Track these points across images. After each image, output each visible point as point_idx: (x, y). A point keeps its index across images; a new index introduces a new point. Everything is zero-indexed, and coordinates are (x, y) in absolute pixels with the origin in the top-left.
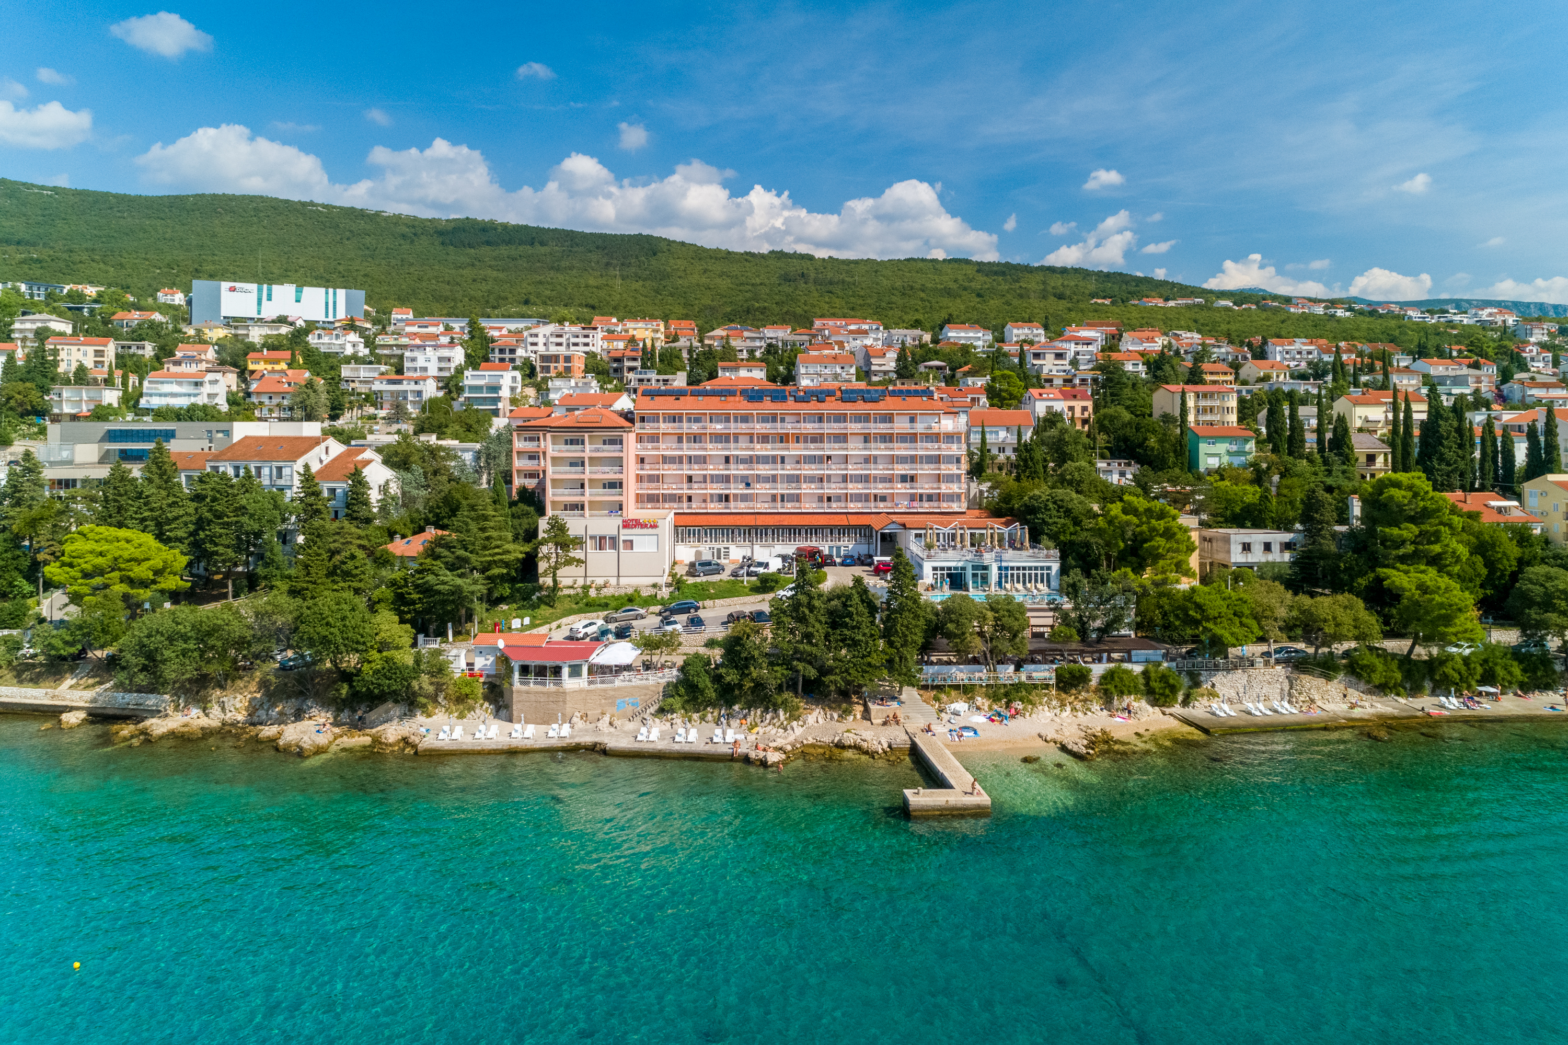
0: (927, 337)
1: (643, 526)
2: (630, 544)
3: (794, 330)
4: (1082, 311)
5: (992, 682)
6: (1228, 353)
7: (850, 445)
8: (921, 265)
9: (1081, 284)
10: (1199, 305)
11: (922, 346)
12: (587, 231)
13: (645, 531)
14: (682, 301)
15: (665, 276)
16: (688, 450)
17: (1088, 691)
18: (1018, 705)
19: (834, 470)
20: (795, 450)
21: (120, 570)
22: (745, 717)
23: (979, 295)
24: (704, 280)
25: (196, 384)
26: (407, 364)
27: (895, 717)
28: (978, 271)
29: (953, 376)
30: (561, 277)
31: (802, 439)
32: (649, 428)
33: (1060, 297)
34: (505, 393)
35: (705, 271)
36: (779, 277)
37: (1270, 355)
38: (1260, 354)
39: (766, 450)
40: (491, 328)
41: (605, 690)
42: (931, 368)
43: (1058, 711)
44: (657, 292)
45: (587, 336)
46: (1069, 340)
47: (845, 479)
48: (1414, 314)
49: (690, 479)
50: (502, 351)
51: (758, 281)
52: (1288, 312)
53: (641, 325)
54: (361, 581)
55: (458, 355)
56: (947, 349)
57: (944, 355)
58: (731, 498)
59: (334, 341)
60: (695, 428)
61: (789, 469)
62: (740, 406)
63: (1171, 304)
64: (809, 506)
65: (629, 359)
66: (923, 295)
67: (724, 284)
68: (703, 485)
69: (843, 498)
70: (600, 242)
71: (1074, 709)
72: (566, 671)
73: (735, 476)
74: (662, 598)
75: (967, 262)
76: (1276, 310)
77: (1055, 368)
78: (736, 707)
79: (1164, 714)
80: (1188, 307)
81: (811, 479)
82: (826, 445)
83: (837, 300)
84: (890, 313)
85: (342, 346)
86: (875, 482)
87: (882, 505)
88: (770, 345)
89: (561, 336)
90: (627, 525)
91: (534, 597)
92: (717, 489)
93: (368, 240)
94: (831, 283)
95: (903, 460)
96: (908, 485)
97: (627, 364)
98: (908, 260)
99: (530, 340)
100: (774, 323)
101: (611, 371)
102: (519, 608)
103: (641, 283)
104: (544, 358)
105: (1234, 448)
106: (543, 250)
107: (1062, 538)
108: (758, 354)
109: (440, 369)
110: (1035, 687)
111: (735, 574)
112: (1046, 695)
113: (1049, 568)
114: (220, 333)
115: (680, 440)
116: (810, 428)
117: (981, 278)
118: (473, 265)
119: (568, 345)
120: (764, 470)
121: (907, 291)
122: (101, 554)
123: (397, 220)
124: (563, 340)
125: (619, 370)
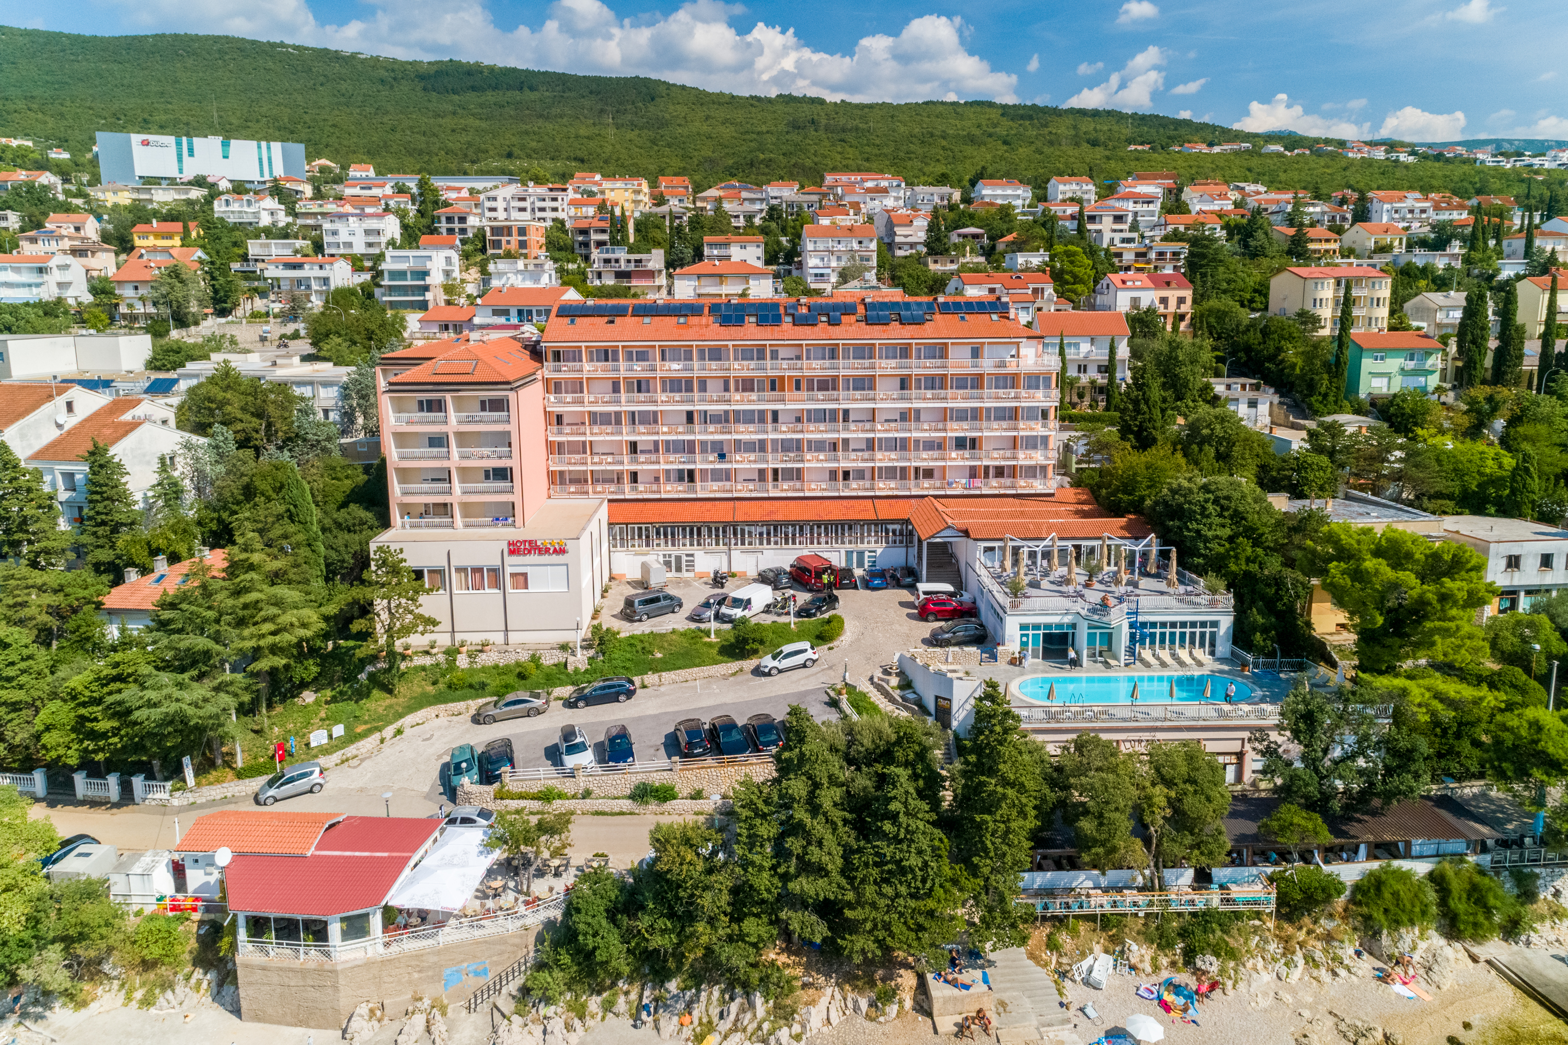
0: (957, 196)
1: (543, 551)
2: (522, 580)
3: (802, 187)
4: (1122, 159)
5: (1155, 909)
6: (1323, 213)
7: (880, 394)
8: (941, 108)
9: (1115, 128)
10: (1247, 151)
11: (952, 207)
12: (581, 74)
13: (546, 559)
14: (681, 152)
15: (663, 124)
16: (627, 404)
17: (1331, 916)
18: (1210, 963)
19: (855, 434)
20: (794, 403)
22: (689, 1006)
23: (1005, 143)
24: (705, 128)
25: (41, 270)
26: (327, 239)
27: (980, 1015)
28: (1003, 115)
29: (993, 248)
30: (550, 126)
31: (804, 385)
32: (566, 371)
33: (1094, 143)
34: (436, 279)
35: (707, 118)
36: (787, 125)
37: (1374, 216)
38: (1362, 215)
39: (750, 402)
40: (449, 189)
41: (418, 956)
42: (965, 236)
43: (1280, 966)
44: (654, 142)
45: (555, 199)
46: (1126, 198)
47: (870, 445)
48: (1484, 156)
49: (633, 447)
50: (449, 220)
51: (764, 129)
52: (1346, 157)
53: (619, 184)
55: (392, 227)
56: (982, 212)
57: (982, 220)
58: (697, 476)
59: (246, 209)
60: (639, 370)
61: (784, 432)
62: (708, 333)
63: (1217, 149)
64: (816, 487)
65: (596, 231)
66: (944, 143)
67: (727, 132)
68: (653, 457)
69: (868, 475)
71: (1310, 960)
72: (335, 930)
73: (703, 443)
74: (576, 671)
75: (991, 105)
76: (1333, 156)
77: (1117, 237)
78: (673, 986)
79: (1474, 959)
80: (1237, 153)
81: (818, 446)
82: (842, 394)
83: (850, 150)
84: (909, 164)
85: (256, 214)
86: (917, 448)
87: (926, 483)
88: (772, 209)
89: (524, 199)
90: (515, 549)
91: (363, 677)
92: (676, 462)
93: (344, 86)
94: (844, 130)
95: (961, 415)
96: (967, 453)
97: (595, 237)
98: (926, 103)
99: (488, 204)
100: (782, 178)
101: (577, 246)
102: (334, 700)
103: (637, 132)
104: (496, 231)
105: (1411, 365)
106: (534, 96)
107: (1233, 567)
108: (757, 221)
109: (370, 245)
110: (1237, 916)
111: (695, 618)
112: (1256, 930)
113: (1215, 624)
114: (125, 197)
115: (616, 389)
116: (816, 368)
117: (1005, 122)
118: (454, 113)
119: (533, 210)
120: (746, 433)
121: (927, 138)
123: (375, 62)
124: (527, 204)
125: (586, 245)
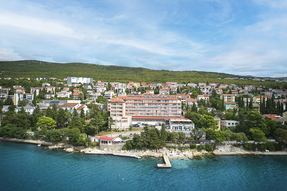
0: (185, 85)
3: (162, 84)
5: (179, 147)
9: (216, 75)
13: (125, 119)
17: (195, 149)
18: (183, 151)
20: (152, 106)
21: (47, 123)
25: (65, 94)
26: (97, 90)
29: (188, 92)
34: (111, 95)
41: (115, 146)
42: (184, 91)
43: (190, 152)
46: (210, 86)
48: (277, 80)
50: (112, 88)
52: (253, 80)
54: (80, 126)
56: (188, 87)
57: (187, 89)
62: (143, 98)
63: (232, 79)
65: (132, 89)
70: (133, 69)
71: (193, 151)
72: (108, 142)
73: (142, 110)
76: (251, 80)
80: (235, 79)
82: (157, 105)
85: (88, 88)
87: (167, 115)
88: (157, 87)
89: (122, 85)
90: (122, 118)
91: (107, 130)
99: (117, 86)
100: (160, 83)
101: (129, 91)
104: (119, 89)
105: (232, 106)
107: (195, 122)
109: (102, 91)
110: (186, 147)
112: (188, 149)
113: (193, 127)
114: (71, 85)
118: (112, 73)
119: (124, 87)
120: (147, 109)
122: (44, 121)
125: (131, 91)
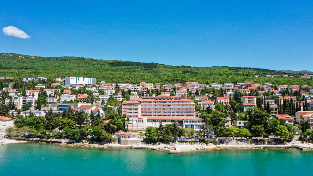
0: (208, 86)
3: (181, 84)
6: (269, 89)
13: (141, 120)
14: (160, 78)
18: (193, 144)
19: (173, 111)
24: (166, 73)
28: (229, 69)
36: (182, 72)
40: (120, 85)
41: (133, 140)
44: (155, 76)
45: (138, 87)
49: (150, 112)
51: (178, 73)
53: (148, 84)
55: (114, 91)
65: (145, 92)
69: (174, 115)
73: (157, 112)
82: (172, 107)
85: (93, 90)
90: (138, 119)
93: (95, 66)
94: (194, 73)
101: (142, 94)
106: (132, 67)
108: (171, 90)
109: (110, 94)
114: (70, 87)
120: (162, 111)
124: (133, 88)
